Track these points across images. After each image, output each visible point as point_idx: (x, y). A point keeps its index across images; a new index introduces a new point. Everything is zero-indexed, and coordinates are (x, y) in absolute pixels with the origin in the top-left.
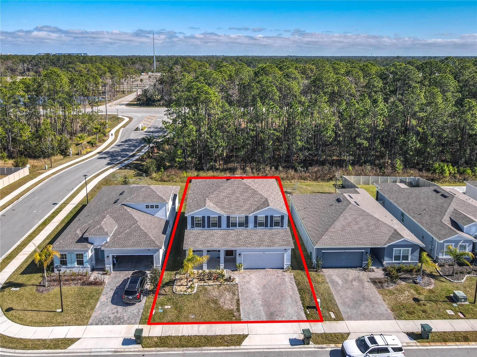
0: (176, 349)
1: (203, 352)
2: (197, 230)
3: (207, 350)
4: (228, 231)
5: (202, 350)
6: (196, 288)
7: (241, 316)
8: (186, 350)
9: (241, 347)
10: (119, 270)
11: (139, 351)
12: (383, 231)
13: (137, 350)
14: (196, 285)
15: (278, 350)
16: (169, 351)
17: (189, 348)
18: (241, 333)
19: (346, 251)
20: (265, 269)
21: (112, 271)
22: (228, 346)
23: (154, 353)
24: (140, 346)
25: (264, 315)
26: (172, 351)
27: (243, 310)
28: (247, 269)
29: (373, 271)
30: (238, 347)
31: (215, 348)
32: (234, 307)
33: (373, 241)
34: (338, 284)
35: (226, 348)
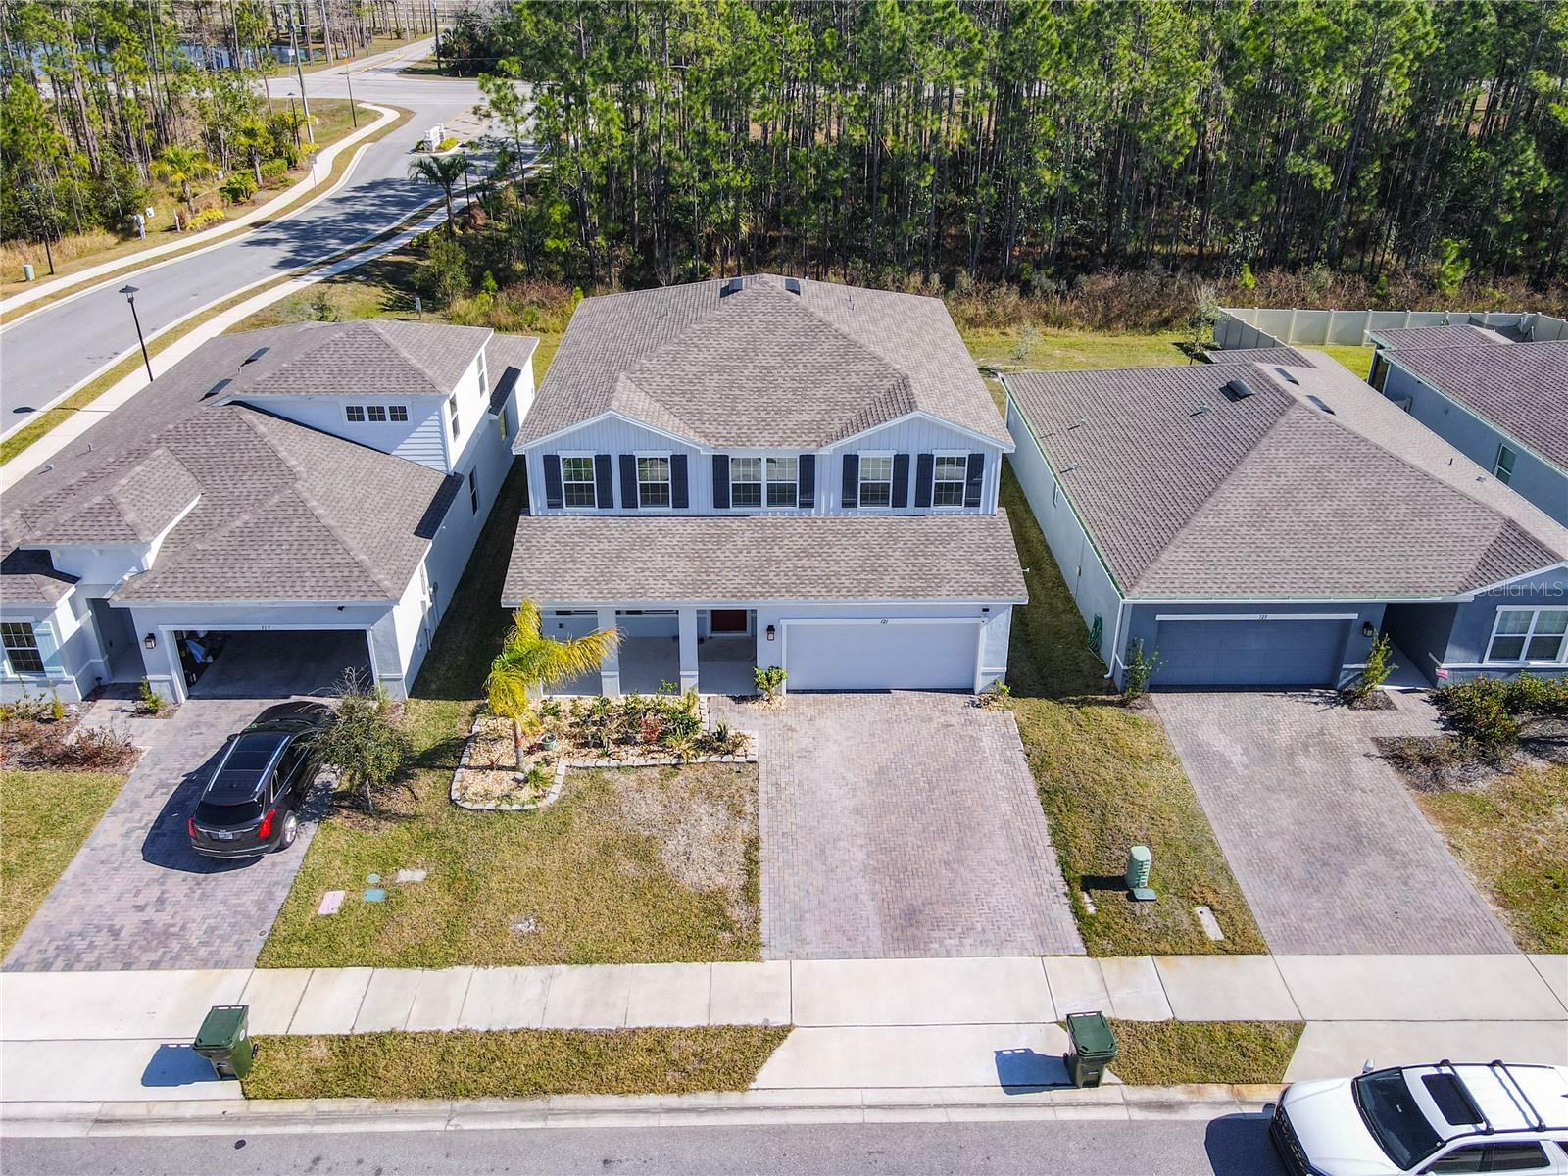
0: (416, 1105)
1: (551, 1124)
2: (573, 519)
3: (574, 1113)
4: (722, 522)
5: (545, 1115)
6: (559, 780)
7: (764, 928)
8: (462, 1114)
9: (752, 1098)
10: (217, 691)
11: (225, 1119)
12: (1453, 529)
13: (215, 1110)
14: (561, 767)
15: (938, 1117)
16: (377, 1117)
17: (486, 1104)
18: (756, 1020)
19: (1270, 617)
20: (888, 691)
21: (182, 697)
22: (682, 1090)
23: (300, 1129)
24: (233, 1087)
25: (875, 919)
26: (395, 1116)
27: (775, 892)
28: (804, 692)
29: (1389, 705)
30: (732, 1098)
31: (612, 1101)
32: (731, 879)
33: (1403, 574)
34: (1227, 764)
35: (672, 1100)
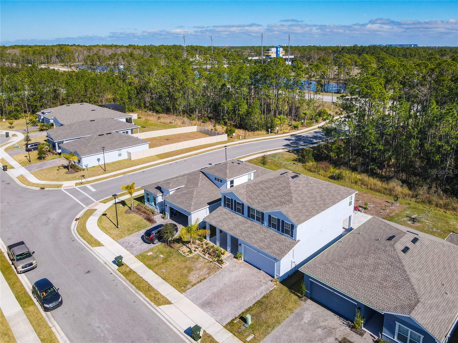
0: (128, 282)
1: (136, 294)
3: (139, 294)
4: (247, 220)
5: (138, 293)
6: (193, 254)
7: (188, 290)
8: (130, 286)
9: (157, 308)
10: (175, 220)
11: (113, 270)
13: (113, 268)
14: (197, 252)
15: (172, 327)
16: (124, 280)
17: (134, 287)
18: (170, 300)
20: (260, 270)
21: (169, 218)
22: (151, 300)
23: (117, 276)
24: (117, 267)
25: (204, 300)
26: (125, 281)
27: (197, 287)
28: (247, 262)
30: (155, 306)
31: (144, 296)
32: (194, 281)
34: (302, 319)
35: (149, 301)
